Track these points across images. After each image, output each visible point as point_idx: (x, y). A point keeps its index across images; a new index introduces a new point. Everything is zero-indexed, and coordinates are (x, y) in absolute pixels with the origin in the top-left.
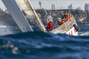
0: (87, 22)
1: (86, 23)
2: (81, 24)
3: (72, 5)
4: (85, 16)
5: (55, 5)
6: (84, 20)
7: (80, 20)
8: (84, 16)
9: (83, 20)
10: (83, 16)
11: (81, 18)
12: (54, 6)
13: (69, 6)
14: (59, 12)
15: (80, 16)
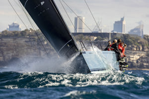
0: (147, 62)
1: (145, 64)
2: (135, 67)
3: (122, 20)
4: (143, 50)
5: (84, 18)
6: (142, 58)
7: (132, 59)
8: (141, 48)
9: (138, 57)
10: (139, 50)
11: (134, 54)
12: (81, 20)
13: (116, 22)
14: (87, 37)
15: (131, 49)
